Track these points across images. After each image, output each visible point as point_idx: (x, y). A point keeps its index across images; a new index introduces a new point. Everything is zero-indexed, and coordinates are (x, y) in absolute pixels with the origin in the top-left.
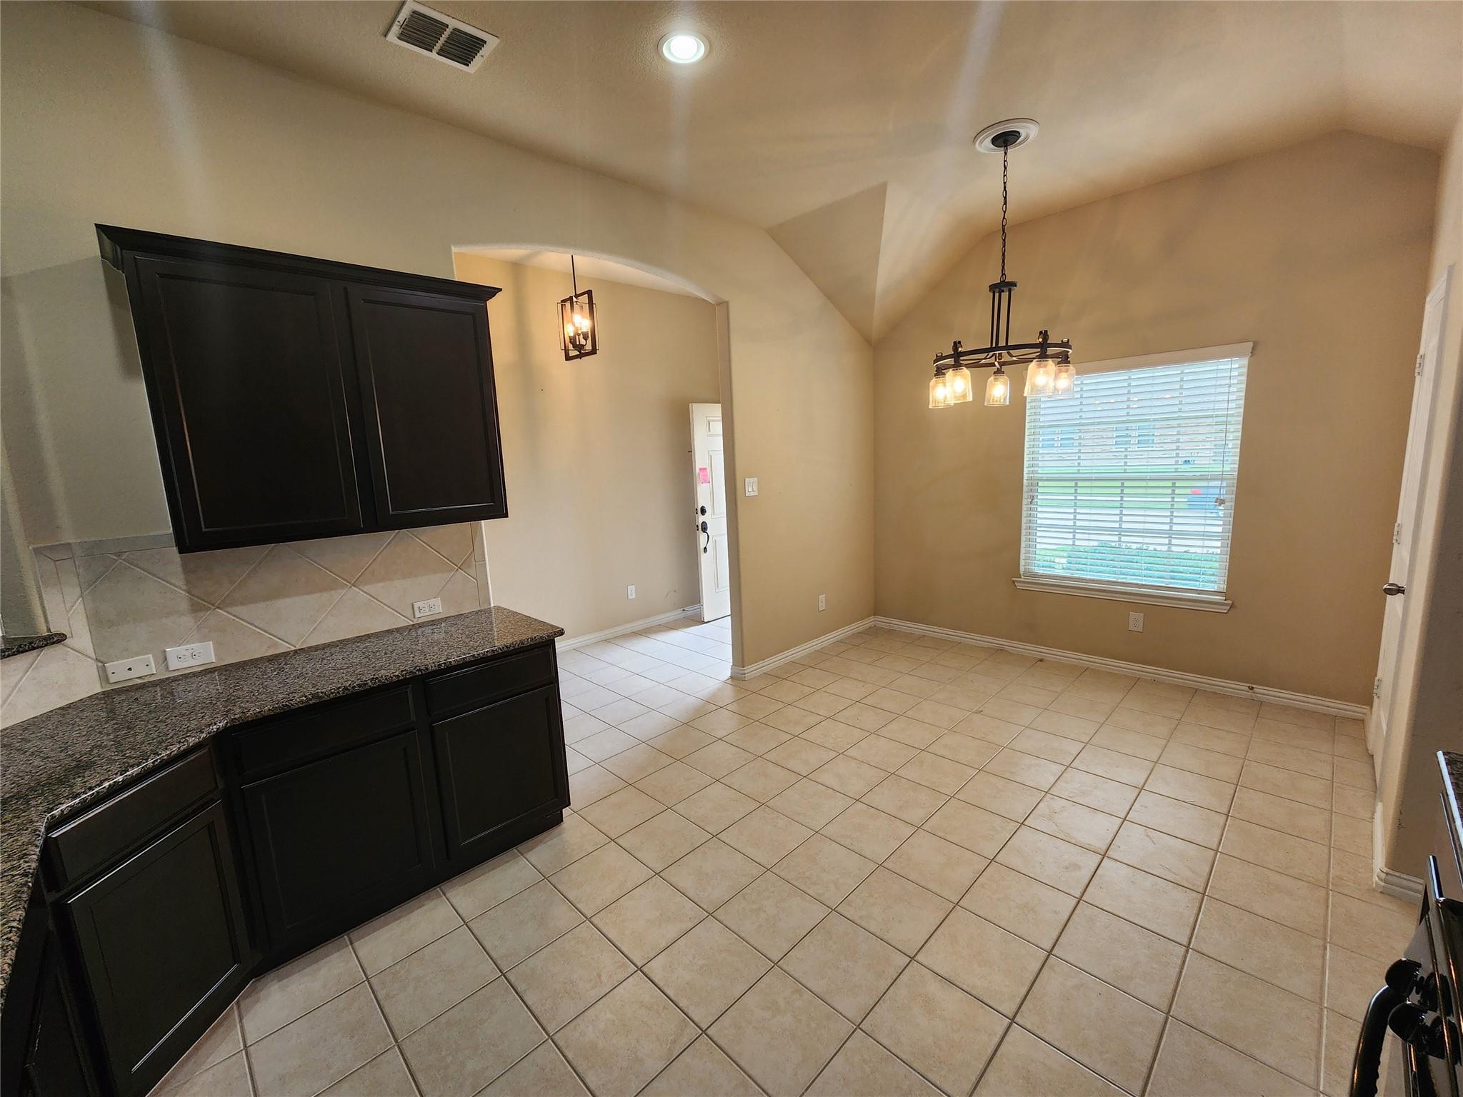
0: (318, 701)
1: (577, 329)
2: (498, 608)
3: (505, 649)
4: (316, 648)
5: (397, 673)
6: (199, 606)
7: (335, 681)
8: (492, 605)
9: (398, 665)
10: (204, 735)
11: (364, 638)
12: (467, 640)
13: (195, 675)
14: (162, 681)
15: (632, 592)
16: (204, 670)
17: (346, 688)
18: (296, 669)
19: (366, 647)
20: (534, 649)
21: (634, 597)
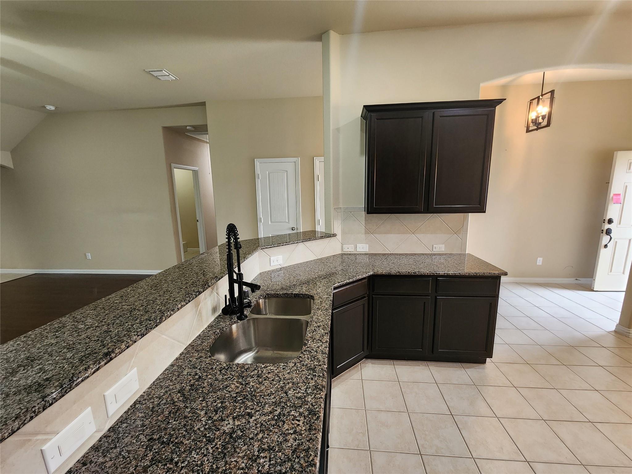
0: (399, 274)
1: (538, 114)
2: (469, 254)
3: (475, 274)
4: (397, 254)
5: (427, 272)
6: (368, 232)
7: (405, 268)
8: (467, 253)
9: (428, 269)
10: (367, 275)
11: (413, 255)
12: (456, 266)
13: (363, 254)
14: (355, 254)
15: (540, 261)
16: (365, 254)
17: (409, 273)
18: (392, 260)
19: (414, 258)
20: (490, 278)
21: (541, 264)
